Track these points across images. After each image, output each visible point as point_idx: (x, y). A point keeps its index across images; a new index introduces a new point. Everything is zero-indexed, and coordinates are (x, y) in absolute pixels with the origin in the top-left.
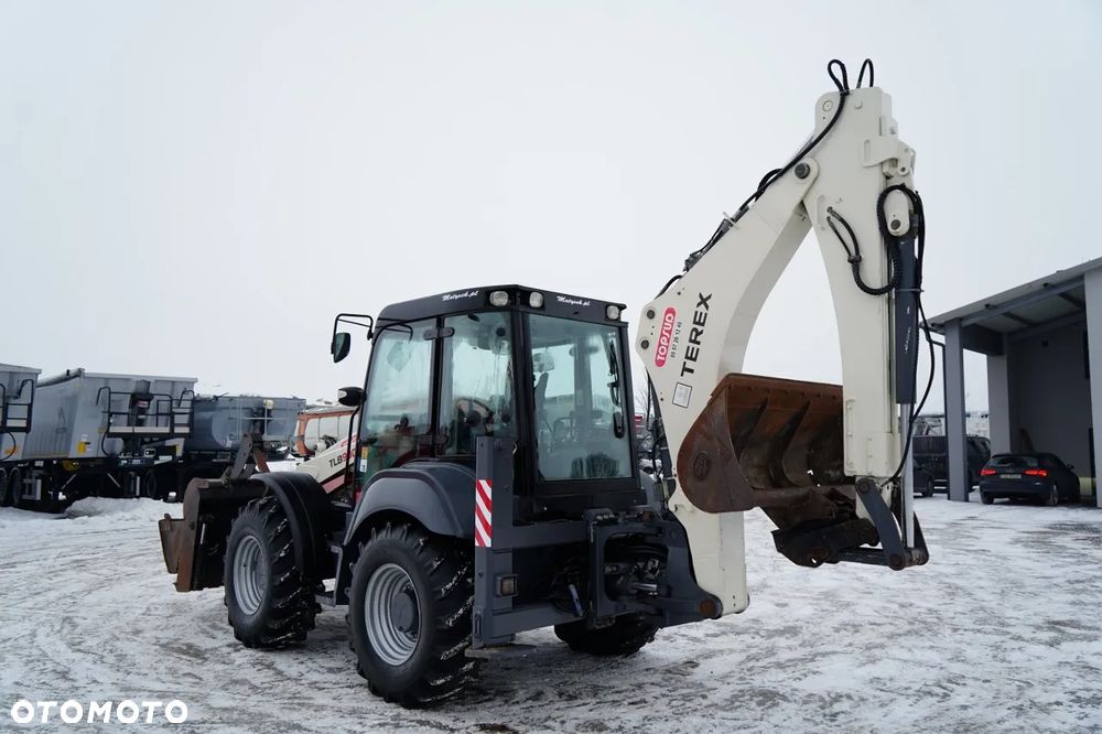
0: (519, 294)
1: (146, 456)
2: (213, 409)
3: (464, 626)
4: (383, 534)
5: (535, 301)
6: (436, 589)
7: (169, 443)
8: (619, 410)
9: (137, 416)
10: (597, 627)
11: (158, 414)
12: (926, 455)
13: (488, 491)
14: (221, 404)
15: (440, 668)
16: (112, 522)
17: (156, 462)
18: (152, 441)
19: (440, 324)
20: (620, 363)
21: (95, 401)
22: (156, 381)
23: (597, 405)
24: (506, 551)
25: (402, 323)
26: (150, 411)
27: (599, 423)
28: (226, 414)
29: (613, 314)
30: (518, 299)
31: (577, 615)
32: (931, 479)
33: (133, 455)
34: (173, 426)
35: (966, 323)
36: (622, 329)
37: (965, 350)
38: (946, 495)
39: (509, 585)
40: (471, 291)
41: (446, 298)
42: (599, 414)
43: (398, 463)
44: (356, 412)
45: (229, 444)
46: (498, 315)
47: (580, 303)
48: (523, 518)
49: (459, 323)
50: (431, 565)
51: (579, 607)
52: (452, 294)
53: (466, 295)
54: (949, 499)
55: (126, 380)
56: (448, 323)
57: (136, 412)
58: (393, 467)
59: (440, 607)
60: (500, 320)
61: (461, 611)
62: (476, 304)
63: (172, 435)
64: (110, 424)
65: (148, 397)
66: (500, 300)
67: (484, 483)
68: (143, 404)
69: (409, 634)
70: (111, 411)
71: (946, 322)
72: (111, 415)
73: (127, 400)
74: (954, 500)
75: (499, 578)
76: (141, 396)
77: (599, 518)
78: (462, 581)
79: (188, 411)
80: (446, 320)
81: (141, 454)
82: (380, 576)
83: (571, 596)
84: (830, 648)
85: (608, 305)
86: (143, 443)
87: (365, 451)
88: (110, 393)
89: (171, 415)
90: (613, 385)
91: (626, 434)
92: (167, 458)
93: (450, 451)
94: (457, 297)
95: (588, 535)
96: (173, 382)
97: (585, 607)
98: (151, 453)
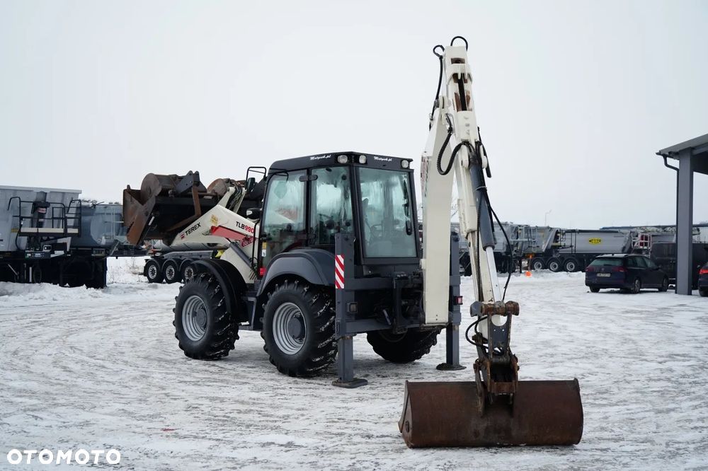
0: (353, 157)
1: (44, 251)
2: (91, 214)
3: (330, 331)
4: (282, 288)
5: (362, 160)
6: (315, 313)
7: (60, 241)
8: (409, 219)
9: (37, 220)
10: (399, 333)
11: (53, 218)
12: (667, 258)
13: (342, 261)
14: (98, 210)
15: (318, 352)
16: (26, 301)
17: (52, 256)
18: (48, 239)
19: (309, 173)
20: (409, 192)
21: (7, 207)
22: (51, 192)
23: (396, 217)
24: (351, 291)
25: (286, 171)
26: (46, 216)
27: (397, 227)
28: (100, 219)
29: (405, 164)
30: (353, 159)
31: (388, 324)
32: (666, 277)
33: (35, 250)
34: (66, 227)
35: (696, 152)
36: (410, 173)
37: (695, 173)
38: (674, 291)
39: (354, 307)
40: (326, 155)
41: (312, 158)
42: (397, 222)
43: (288, 249)
44: (258, 222)
45: (103, 241)
46: (342, 169)
47: (386, 159)
48: (358, 275)
49: (321, 172)
50: (312, 301)
51: (388, 320)
52: (316, 156)
53: (324, 157)
54: (676, 293)
55: (29, 191)
56: (314, 172)
57: (36, 217)
58: (284, 251)
59: (316, 322)
60: (343, 171)
61: (328, 324)
62: (330, 162)
63: (65, 235)
64: (21, 226)
65: (46, 205)
66: (343, 160)
67: (339, 257)
68: (42, 210)
69: (298, 340)
70: (22, 215)
71: (680, 151)
72: (21, 218)
73: (30, 207)
74: (680, 294)
75: (348, 304)
76: (40, 204)
77: (399, 276)
78: (328, 309)
79: (73, 216)
80: (313, 171)
81: (41, 250)
82: (282, 309)
83: (385, 316)
84: (533, 362)
85: (402, 160)
86: (42, 240)
87: (264, 245)
88: (20, 202)
89: (65, 219)
90: (406, 205)
91: (413, 232)
92: (59, 253)
93: (317, 243)
94: (319, 158)
95: (393, 285)
96: (64, 193)
97: (392, 321)
98: (48, 248)
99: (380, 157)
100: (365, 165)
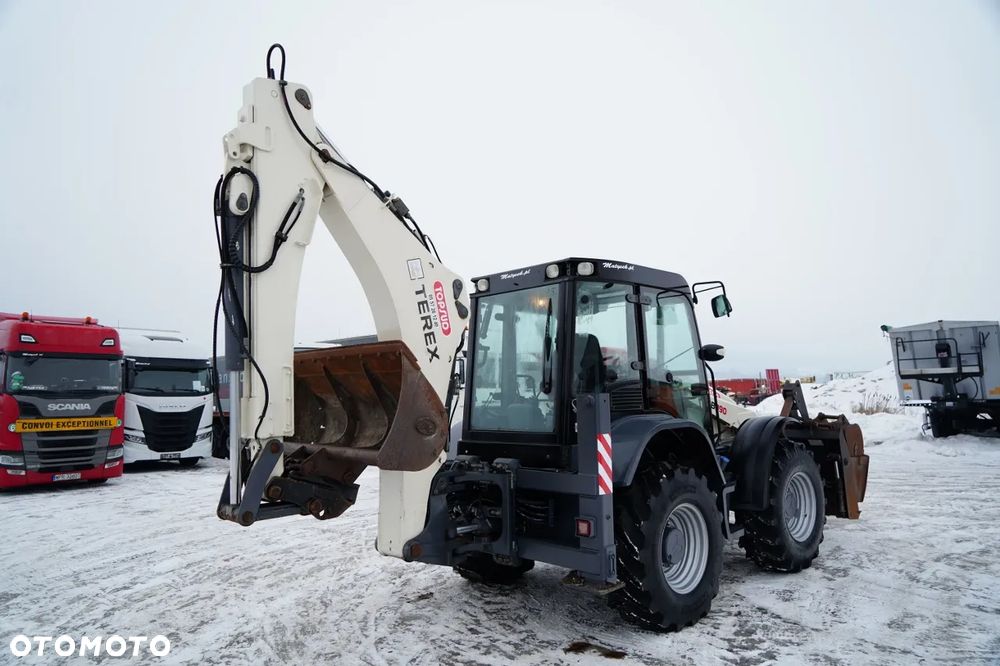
29: (552, 272)
99: (509, 273)
100: (487, 293)
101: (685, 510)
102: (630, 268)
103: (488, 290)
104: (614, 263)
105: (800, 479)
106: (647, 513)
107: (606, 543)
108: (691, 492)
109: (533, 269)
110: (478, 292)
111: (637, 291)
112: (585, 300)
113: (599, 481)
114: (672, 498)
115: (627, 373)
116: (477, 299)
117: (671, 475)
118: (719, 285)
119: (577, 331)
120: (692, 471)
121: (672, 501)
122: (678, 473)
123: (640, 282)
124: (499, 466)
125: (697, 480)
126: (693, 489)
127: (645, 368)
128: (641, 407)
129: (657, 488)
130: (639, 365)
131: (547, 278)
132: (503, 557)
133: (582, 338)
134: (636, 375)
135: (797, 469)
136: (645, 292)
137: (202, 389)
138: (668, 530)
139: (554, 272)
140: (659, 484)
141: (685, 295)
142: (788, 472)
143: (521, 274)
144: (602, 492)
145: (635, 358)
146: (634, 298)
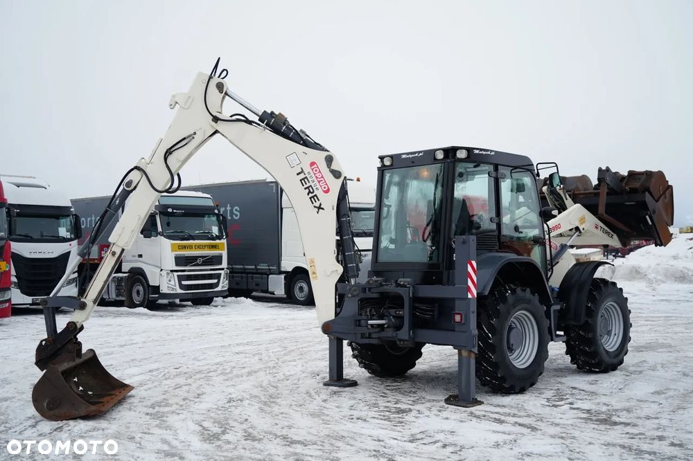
99: (408, 154)
100: (391, 167)
101: (524, 316)
102: (492, 153)
103: (392, 165)
104: (481, 150)
105: (611, 307)
106: (497, 314)
107: (471, 328)
108: (526, 303)
109: (426, 152)
110: (383, 166)
111: (496, 169)
112: (461, 175)
113: (469, 289)
114: (514, 306)
115: (487, 224)
116: (383, 171)
117: (514, 292)
118: (554, 165)
119: (455, 196)
120: (528, 290)
121: (514, 307)
122: (519, 290)
123: (498, 163)
124: (402, 283)
125: (532, 297)
126: (529, 302)
127: (500, 221)
128: (497, 247)
129: (504, 299)
130: (496, 220)
131: (435, 159)
132: (404, 341)
133: (458, 201)
134: (494, 226)
135: (610, 299)
136: (502, 170)
137: (68, 235)
138: (511, 328)
139: (440, 156)
140: (506, 297)
141: (531, 171)
142: (603, 302)
143: (417, 155)
144: (470, 296)
145: (494, 215)
146: (494, 174)
